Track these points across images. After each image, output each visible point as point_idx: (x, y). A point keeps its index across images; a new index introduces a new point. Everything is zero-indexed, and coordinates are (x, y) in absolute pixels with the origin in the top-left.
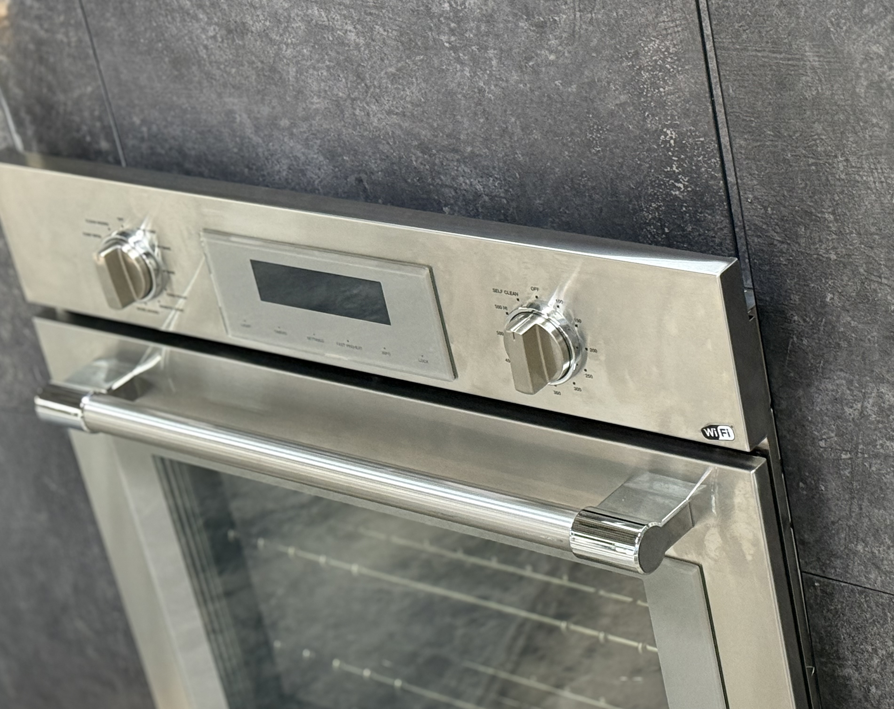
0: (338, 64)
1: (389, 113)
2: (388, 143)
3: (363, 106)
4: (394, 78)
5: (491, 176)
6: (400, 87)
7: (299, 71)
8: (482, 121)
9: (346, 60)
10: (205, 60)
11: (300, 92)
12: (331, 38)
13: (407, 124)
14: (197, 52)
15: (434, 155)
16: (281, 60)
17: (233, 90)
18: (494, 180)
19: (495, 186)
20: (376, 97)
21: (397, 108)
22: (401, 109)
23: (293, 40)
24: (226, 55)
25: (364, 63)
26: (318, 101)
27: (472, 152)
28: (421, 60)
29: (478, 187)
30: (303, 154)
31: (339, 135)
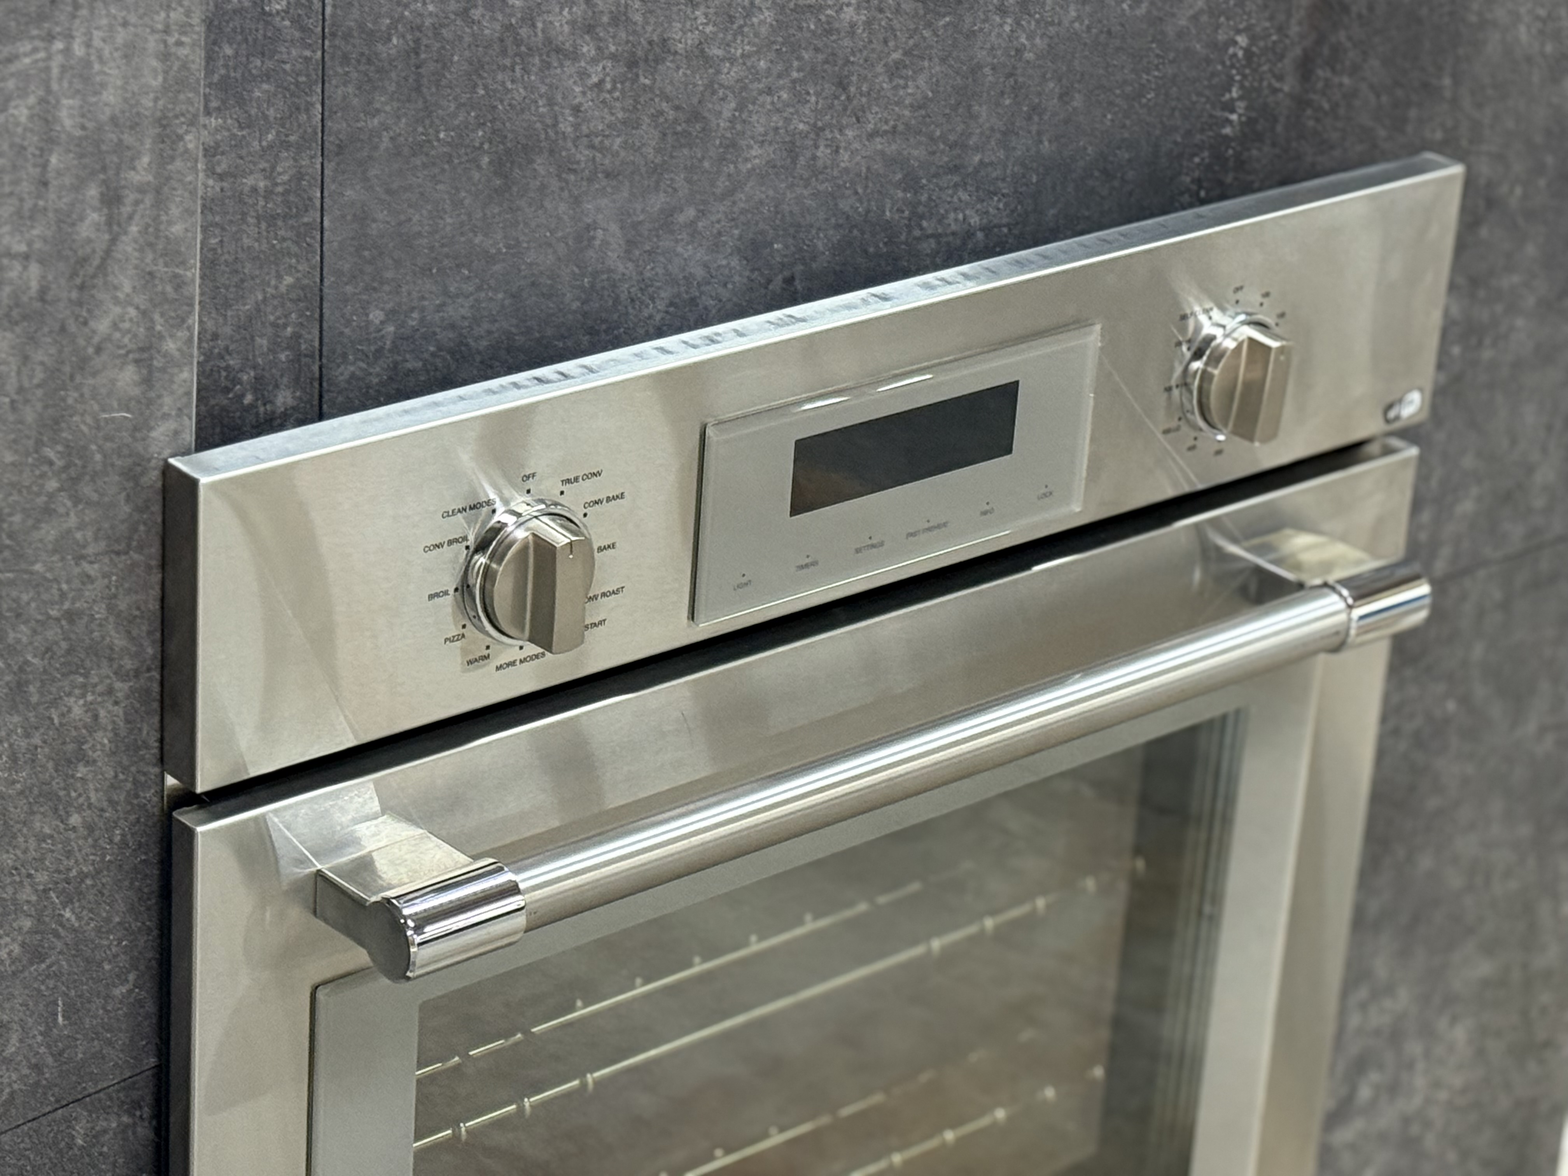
0: (813, 69)
1: (871, 136)
2: (856, 193)
3: (833, 139)
4: (894, 70)
5: (995, 194)
6: (902, 82)
7: (741, 107)
8: (1007, 102)
9: (826, 62)
10: (565, 138)
11: (734, 145)
12: (812, 27)
13: (894, 147)
14: (555, 125)
15: (922, 187)
16: (714, 93)
17: (604, 182)
18: (999, 200)
19: (998, 209)
20: (860, 114)
21: (886, 122)
22: (892, 123)
23: (747, 48)
24: (612, 114)
25: (854, 56)
26: (760, 152)
27: (981, 162)
28: (945, 26)
29: (972, 221)
30: (706, 266)
31: (776, 207)
